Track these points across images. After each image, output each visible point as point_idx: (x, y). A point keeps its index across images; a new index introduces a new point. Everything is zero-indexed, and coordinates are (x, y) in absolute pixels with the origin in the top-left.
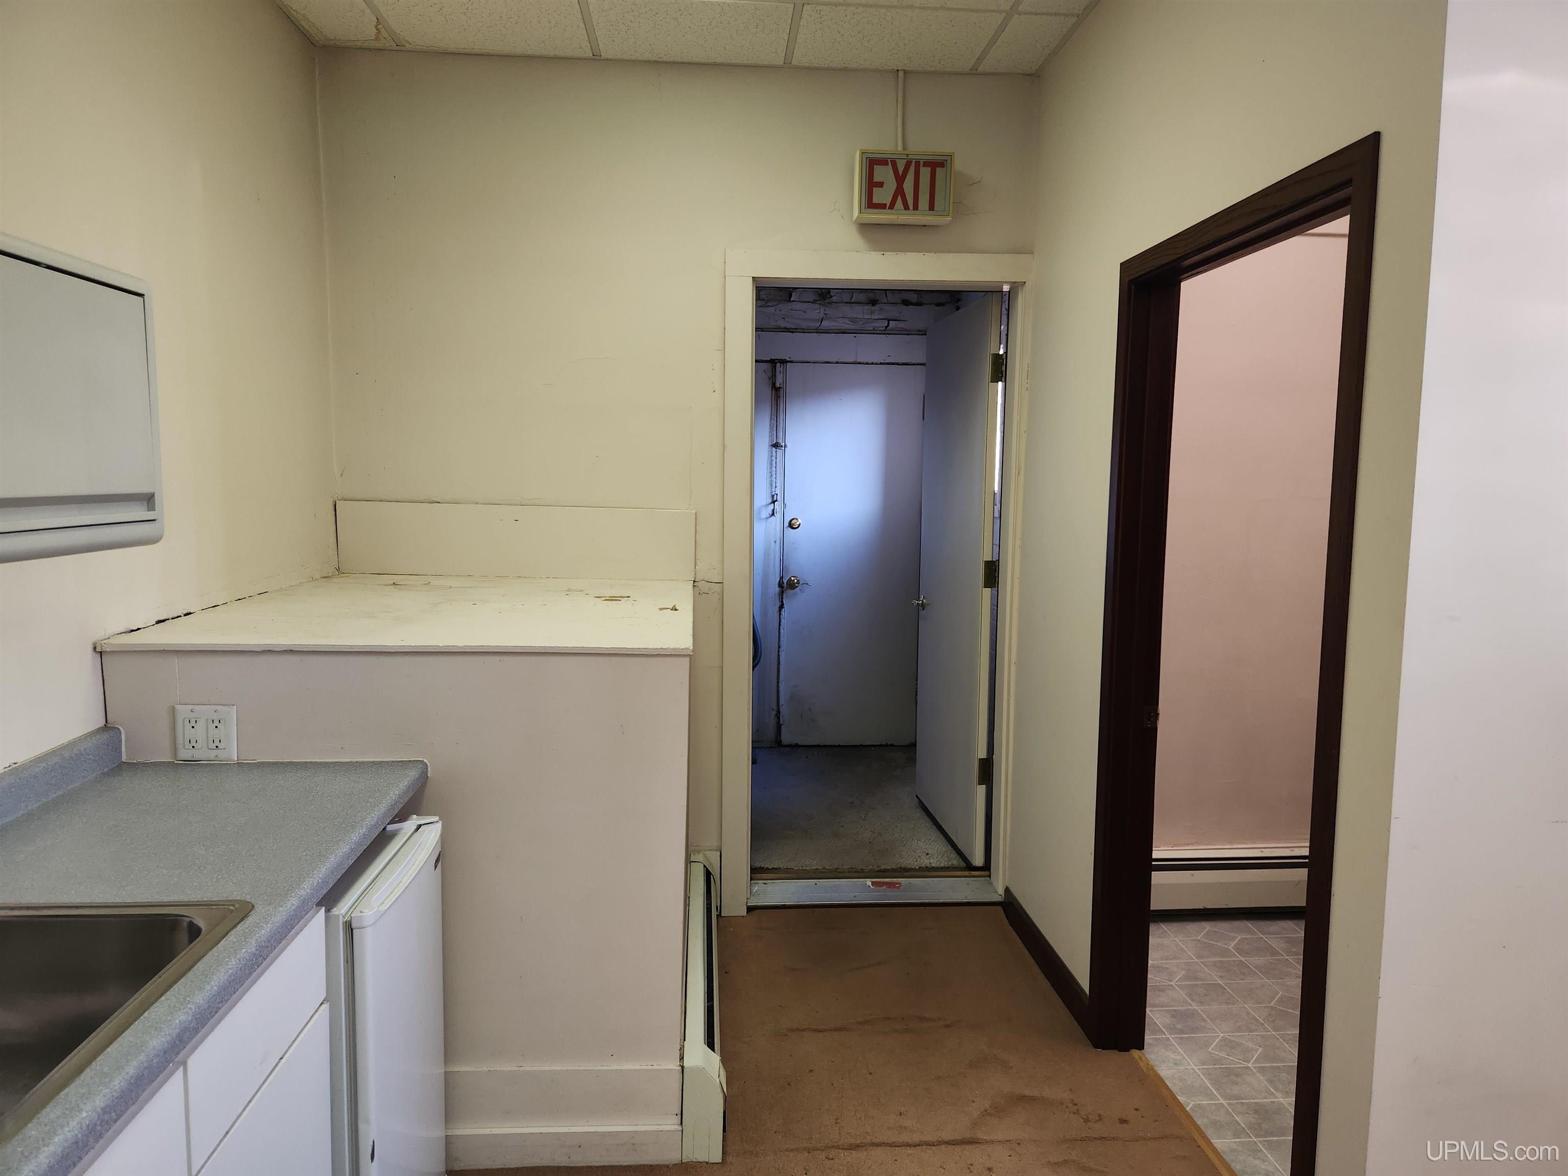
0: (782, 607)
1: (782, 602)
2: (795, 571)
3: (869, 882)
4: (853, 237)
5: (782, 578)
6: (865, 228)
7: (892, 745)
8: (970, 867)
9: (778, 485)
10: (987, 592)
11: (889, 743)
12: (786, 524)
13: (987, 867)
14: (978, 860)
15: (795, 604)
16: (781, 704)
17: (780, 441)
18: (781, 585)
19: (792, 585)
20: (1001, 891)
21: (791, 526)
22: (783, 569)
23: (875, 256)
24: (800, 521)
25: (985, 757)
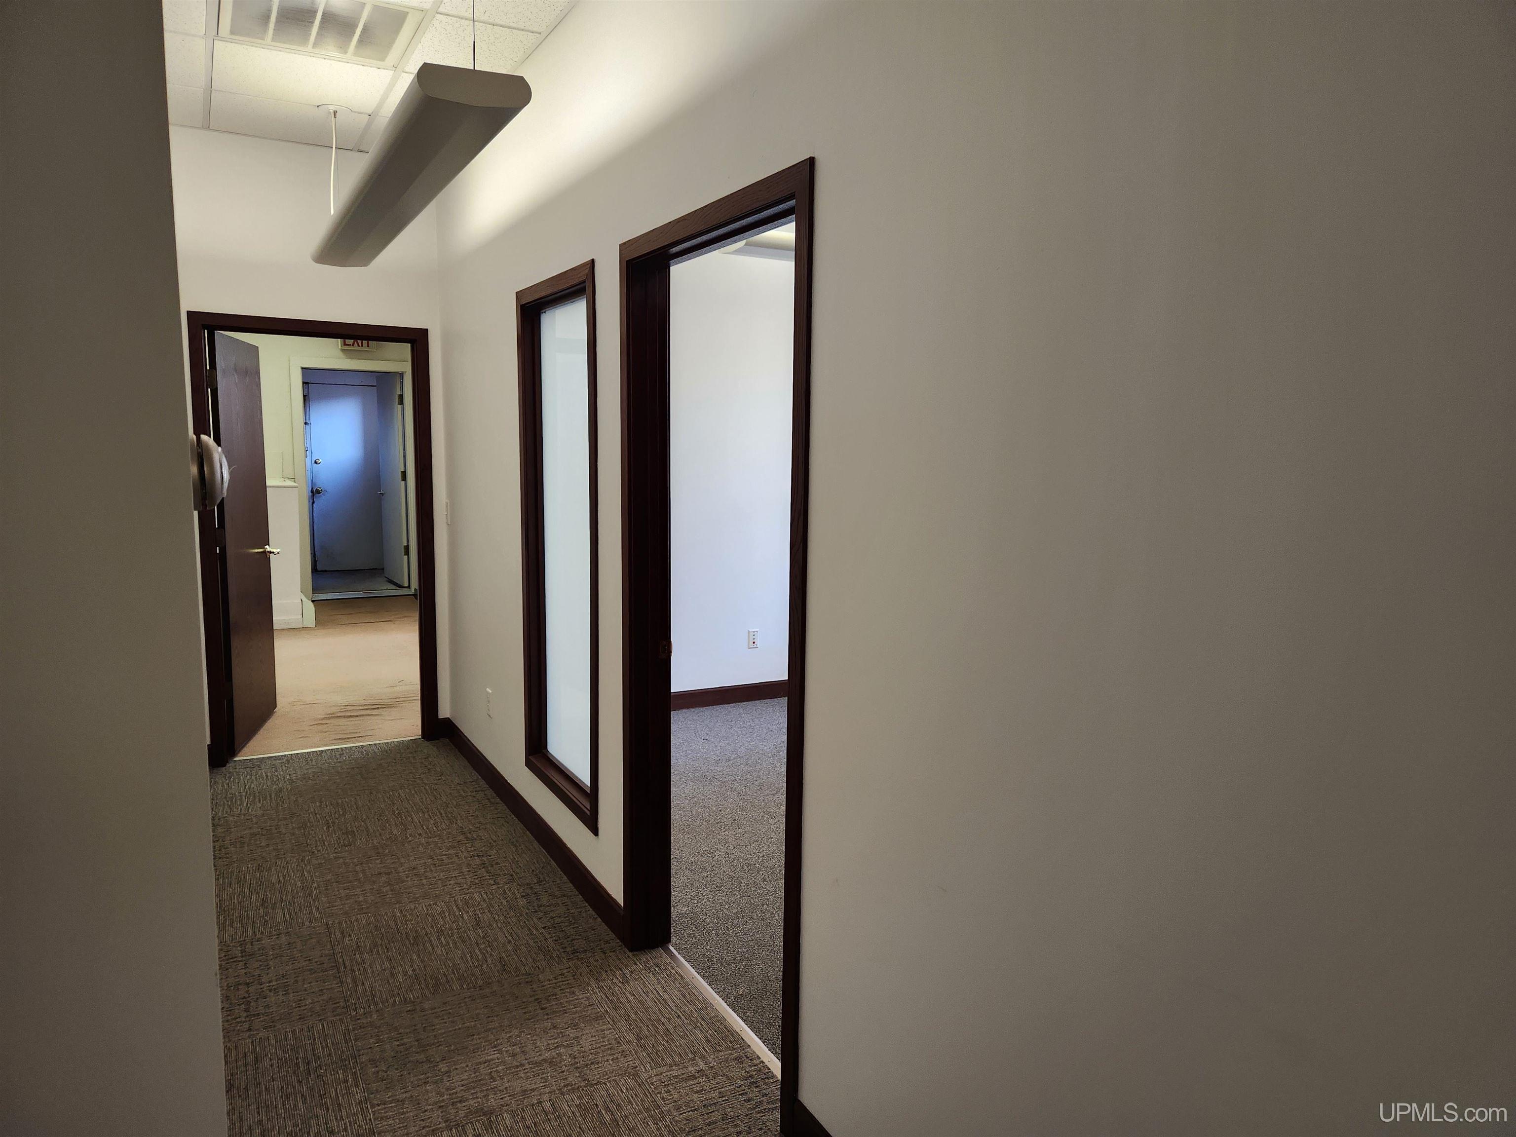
0: (313, 503)
1: (313, 500)
2: (320, 485)
3: (361, 592)
4: (341, 354)
5: (312, 489)
6: (342, 350)
7: (376, 569)
8: (401, 587)
9: (308, 442)
10: (403, 482)
11: (375, 568)
12: (313, 462)
13: (409, 587)
14: (406, 585)
15: (320, 501)
16: (316, 550)
17: (308, 421)
18: (312, 491)
19: (318, 492)
20: (413, 591)
21: (316, 462)
22: (313, 483)
23: (349, 360)
24: (320, 460)
25: (406, 545)
